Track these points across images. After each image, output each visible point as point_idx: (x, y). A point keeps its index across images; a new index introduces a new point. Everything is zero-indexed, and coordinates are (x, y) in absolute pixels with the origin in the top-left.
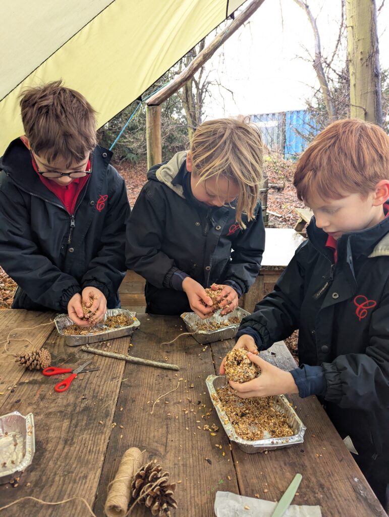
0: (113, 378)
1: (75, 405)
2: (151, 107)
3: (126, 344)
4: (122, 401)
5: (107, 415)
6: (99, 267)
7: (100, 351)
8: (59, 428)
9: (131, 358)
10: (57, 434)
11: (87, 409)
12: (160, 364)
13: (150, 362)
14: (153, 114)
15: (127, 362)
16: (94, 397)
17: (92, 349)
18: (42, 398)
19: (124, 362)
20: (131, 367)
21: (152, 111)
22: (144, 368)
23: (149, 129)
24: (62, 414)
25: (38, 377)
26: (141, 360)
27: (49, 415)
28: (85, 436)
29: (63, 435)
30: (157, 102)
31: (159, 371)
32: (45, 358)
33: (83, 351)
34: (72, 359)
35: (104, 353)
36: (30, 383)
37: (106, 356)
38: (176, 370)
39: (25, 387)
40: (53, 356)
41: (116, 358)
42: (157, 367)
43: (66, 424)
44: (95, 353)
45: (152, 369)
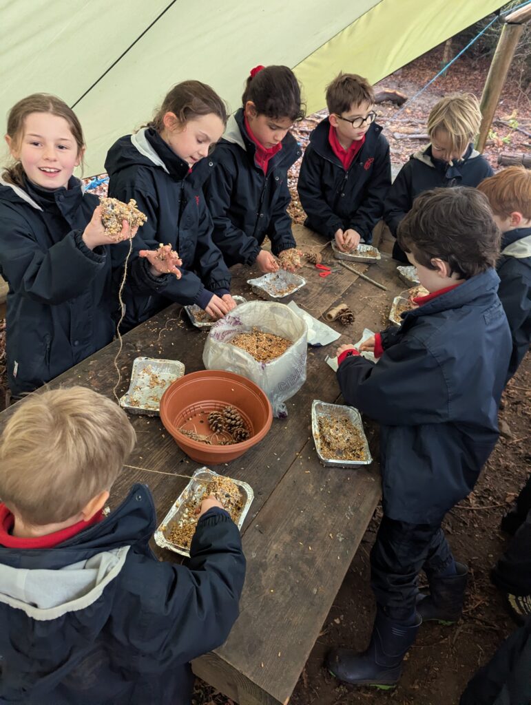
0: (349, 281)
1: (326, 284)
2: (510, 26)
3: (365, 267)
4: (349, 291)
5: (339, 292)
6: (363, 217)
7: (347, 266)
8: (317, 289)
9: (363, 275)
10: (315, 290)
11: (331, 287)
12: (377, 284)
13: (372, 281)
14: (509, 36)
15: (360, 277)
16: (336, 284)
17: (343, 264)
18: (313, 276)
19: (358, 276)
20: (361, 280)
21: (509, 31)
22: (367, 283)
23: (498, 55)
24: (320, 285)
25: (313, 267)
26: (368, 278)
27: (314, 283)
28: (327, 295)
29: (318, 292)
30: (520, 19)
31: (375, 287)
32: (319, 258)
33: (339, 263)
34: (332, 265)
35: (350, 268)
36: (309, 268)
37: (350, 270)
38: (385, 290)
39: (306, 269)
40: (323, 260)
41: (355, 273)
42: (375, 285)
43: (320, 288)
44: (344, 266)
45: (371, 285)
